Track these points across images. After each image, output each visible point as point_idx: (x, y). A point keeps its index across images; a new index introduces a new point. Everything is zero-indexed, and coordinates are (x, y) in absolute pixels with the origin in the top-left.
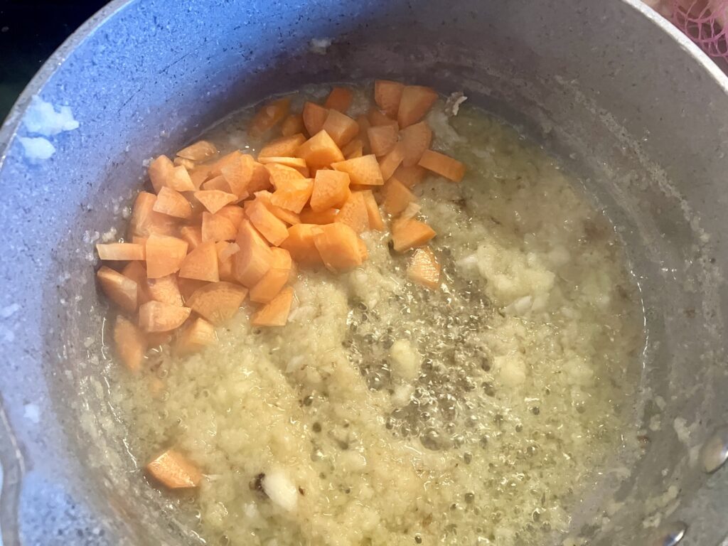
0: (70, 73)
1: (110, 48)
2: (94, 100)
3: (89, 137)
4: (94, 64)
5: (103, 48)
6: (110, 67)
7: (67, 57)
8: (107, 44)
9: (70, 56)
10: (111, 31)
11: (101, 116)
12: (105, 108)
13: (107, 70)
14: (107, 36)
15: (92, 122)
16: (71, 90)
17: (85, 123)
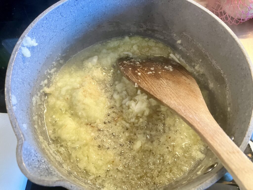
0: (36, 29)
1: (47, 22)
2: (42, 38)
3: (40, 49)
4: (43, 27)
5: (45, 22)
6: (47, 28)
7: (35, 24)
8: (46, 21)
9: (36, 24)
10: (48, 17)
11: (44, 43)
12: (45, 40)
13: (46, 29)
14: (47, 18)
15: (41, 44)
16: (36, 34)
17: (39, 44)
